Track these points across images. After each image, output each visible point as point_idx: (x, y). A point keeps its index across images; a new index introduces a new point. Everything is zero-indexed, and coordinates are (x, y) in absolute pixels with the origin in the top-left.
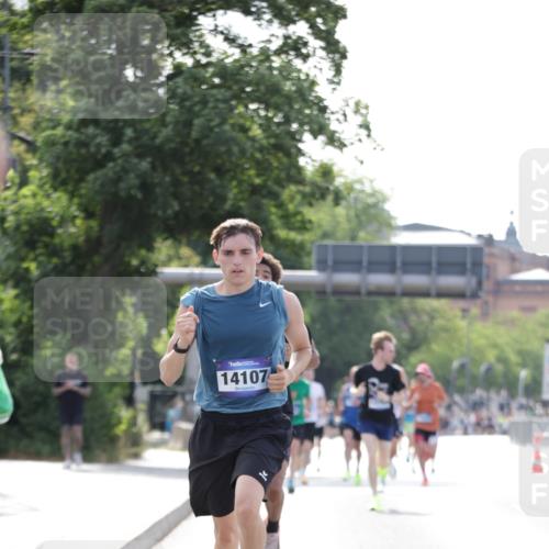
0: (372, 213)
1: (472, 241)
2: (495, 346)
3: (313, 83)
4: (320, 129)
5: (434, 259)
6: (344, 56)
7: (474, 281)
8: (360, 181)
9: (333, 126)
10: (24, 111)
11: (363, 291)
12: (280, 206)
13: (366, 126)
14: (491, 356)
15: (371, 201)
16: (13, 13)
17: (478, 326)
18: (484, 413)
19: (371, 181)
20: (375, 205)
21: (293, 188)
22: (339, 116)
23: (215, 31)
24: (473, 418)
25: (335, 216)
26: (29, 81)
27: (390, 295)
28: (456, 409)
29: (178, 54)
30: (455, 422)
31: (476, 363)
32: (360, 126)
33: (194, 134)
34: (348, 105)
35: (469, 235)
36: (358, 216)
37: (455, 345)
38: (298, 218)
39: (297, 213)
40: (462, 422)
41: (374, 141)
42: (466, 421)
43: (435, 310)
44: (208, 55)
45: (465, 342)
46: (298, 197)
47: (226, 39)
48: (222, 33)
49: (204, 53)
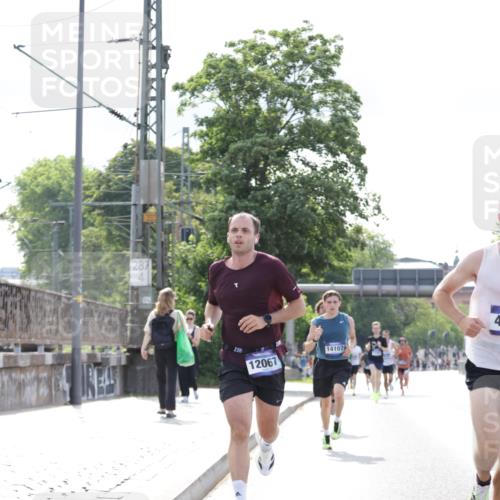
0: (383, 252)
1: (436, 267)
2: (450, 323)
3: (350, 185)
4: (354, 209)
5: (417, 276)
6: (365, 171)
8: (377, 236)
9: (362, 207)
10: (198, 203)
11: (380, 294)
12: (334, 249)
13: (378, 208)
14: (448, 327)
15: (382, 246)
16: (192, 154)
18: (445, 358)
19: (382, 236)
20: (385, 249)
21: (341, 239)
22: (364, 202)
23: (297, 160)
24: (440, 361)
25: (363, 255)
26: (200, 188)
27: (394, 296)
28: (430, 356)
29: (278, 172)
30: (429, 364)
31: (440, 332)
32: (375, 208)
33: (288, 212)
34: (368, 197)
35: (435, 263)
36: (375, 255)
37: (429, 322)
38: (344, 255)
39: (343, 252)
40: (433, 363)
41: (383, 215)
42: (436, 362)
43: (418, 304)
44: (294, 171)
45: (434, 320)
46: (343, 245)
47: (304, 163)
48: (301, 160)
49: (292, 171)
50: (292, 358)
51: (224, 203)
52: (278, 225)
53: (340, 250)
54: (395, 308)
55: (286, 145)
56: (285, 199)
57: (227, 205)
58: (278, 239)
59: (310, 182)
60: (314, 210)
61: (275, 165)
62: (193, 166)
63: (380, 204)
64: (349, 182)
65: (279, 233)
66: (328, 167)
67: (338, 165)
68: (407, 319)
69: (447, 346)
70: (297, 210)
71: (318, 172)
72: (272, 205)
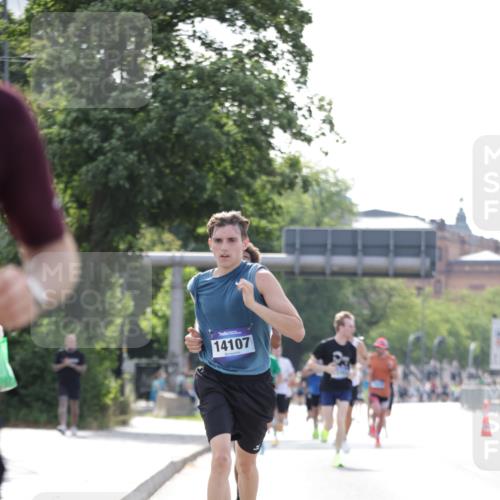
0: (335, 201)
1: (425, 226)
2: (447, 321)
3: (281, 83)
4: (289, 125)
5: (392, 243)
6: (309, 59)
7: (428, 262)
8: (325, 172)
9: (300, 121)
11: (328, 271)
12: (253, 194)
13: (329, 121)
14: (444, 329)
15: (334, 189)
16: (12, 21)
17: (432, 302)
18: (438, 382)
19: (335, 172)
20: (338, 194)
21: (264, 178)
22: (305, 112)
23: (194, 36)
24: (428, 386)
25: (301, 203)
26: (26, 83)
27: (352, 274)
28: (412, 378)
29: (160, 58)
30: (412, 390)
31: (430, 336)
32: (324, 121)
33: (175, 130)
34: (312, 103)
35: (423, 220)
36: (322, 204)
37: (411, 320)
38: (270, 204)
39: (268, 200)
40: (418, 390)
41: (338, 134)
42: (421, 389)
43: (393, 289)
44: (188, 58)
45: (420, 317)
46: (269, 186)
47: (203, 44)
48: (200, 38)
49: (184, 56)
50: (180, 379)
51: (67, 111)
52: (159, 149)
53: (262, 197)
54: (354, 294)
55: (175, 10)
56: (172, 107)
57: (74, 115)
58: (160, 174)
59: (215, 76)
60: (220, 126)
61: (155, 45)
62: (13, 43)
63: (332, 114)
64: (280, 78)
65: (162, 164)
66: (245, 51)
67: (261, 47)
68: (373, 314)
69: (441, 362)
70: (192, 125)
71: (228, 60)
72: (148, 115)
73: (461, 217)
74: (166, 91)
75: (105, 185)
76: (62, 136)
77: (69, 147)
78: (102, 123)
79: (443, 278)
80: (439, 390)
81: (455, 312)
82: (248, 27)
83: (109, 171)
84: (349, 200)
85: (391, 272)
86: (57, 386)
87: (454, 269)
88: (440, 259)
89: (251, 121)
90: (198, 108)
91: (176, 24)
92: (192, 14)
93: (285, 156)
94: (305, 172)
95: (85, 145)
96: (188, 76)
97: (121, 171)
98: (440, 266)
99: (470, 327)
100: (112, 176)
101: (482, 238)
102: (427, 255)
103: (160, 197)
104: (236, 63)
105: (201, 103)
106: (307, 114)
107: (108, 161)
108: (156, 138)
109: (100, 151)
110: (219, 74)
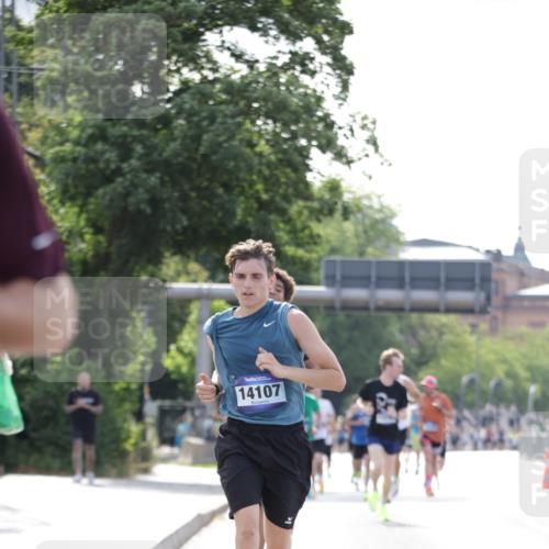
0: (380, 228)
1: (480, 257)
2: (504, 361)
3: (319, 99)
4: (328, 144)
5: (443, 276)
7: (482, 296)
8: (368, 197)
9: (341, 141)
10: (32, 126)
11: (372, 306)
12: (289, 221)
13: (373, 142)
14: (500, 371)
15: (378, 216)
16: (20, 28)
17: (487, 341)
18: (494, 428)
19: (379, 197)
20: (383, 221)
21: (301, 203)
22: (346, 131)
23: (222, 47)
24: (483, 433)
25: (342, 232)
27: (398, 309)
28: (465, 424)
29: (185, 70)
30: (465, 437)
31: (485, 378)
32: (368, 141)
33: (202, 150)
34: (355, 121)
35: (478, 250)
36: (365, 232)
37: (464, 360)
38: (307, 232)
39: (305, 227)
40: (472, 437)
41: (382, 156)
42: (476, 436)
43: (443, 325)
44: (215, 70)
45: (474, 356)
46: (306, 212)
47: (233, 55)
48: (229, 49)
49: (211, 69)
50: (207, 423)
51: (82, 126)
53: (299, 225)
54: (401, 331)
56: (198, 125)
57: (89, 131)
58: (185, 198)
59: (246, 91)
60: (252, 145)
61: (179, 57)
62: (22, 52)
63: (376, 134)
64: (318, 94)
65: (186, 187)
66: (279, 63)
67: (297, 59)
68: (423, 353)
69: (497, 405)
70: (220, 144)
71: (260, 74)
72: (172, 134)
73: (520, 248)
74: (192, 108)
75: (125, 209)
76: (76, 155)
77: (83, 166)
78: (120, 140)
79: (499, 315)
80: (496, 437)
81: (512, 351)
82: (283, 38)
83: (127, 194)
84: (396, 228)
85: (442, 308)
86: (70, 428)
87: (512, 304)
88: (497, 293)
89: (286, 140)
90: (226, 126)
91: (203, 34)
92: (220, 23)
93: (324, 179)
94: (347, 197)
95: (102, 165)
96: (215, 90)
97: (142, 194)
98: (496, 301)
99: (530, 368)
100: (132, 200)
101: (542, 271)
102: (482, 288)
103: (185, 223)
104: (269, 77)
105: (229, 121)
106: (349, 134)
107: (127, 183)
108: (180, 159)
109: (118, 172)
110: (250, 89)
